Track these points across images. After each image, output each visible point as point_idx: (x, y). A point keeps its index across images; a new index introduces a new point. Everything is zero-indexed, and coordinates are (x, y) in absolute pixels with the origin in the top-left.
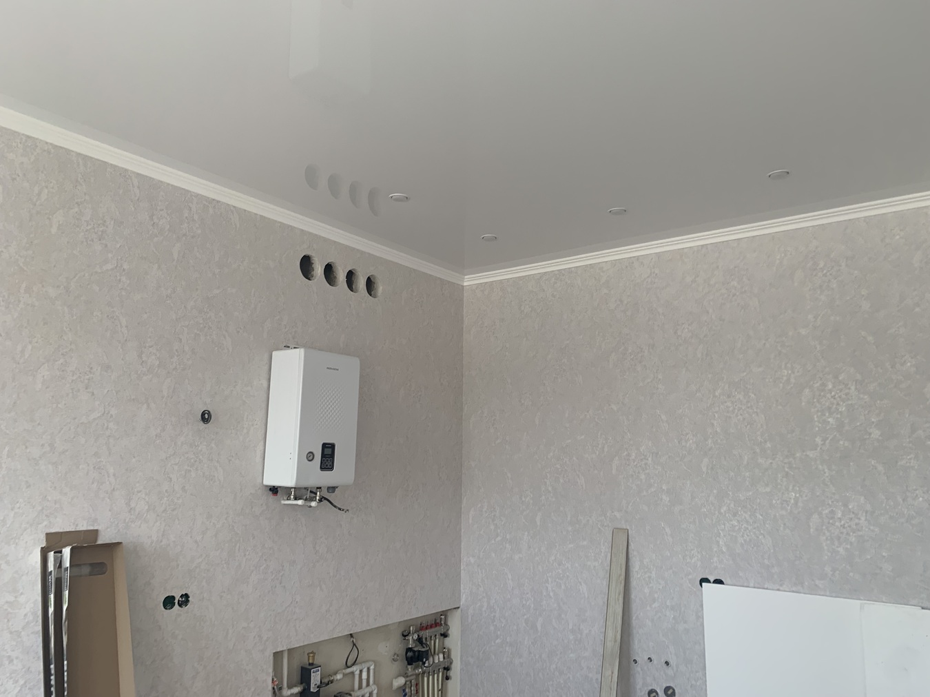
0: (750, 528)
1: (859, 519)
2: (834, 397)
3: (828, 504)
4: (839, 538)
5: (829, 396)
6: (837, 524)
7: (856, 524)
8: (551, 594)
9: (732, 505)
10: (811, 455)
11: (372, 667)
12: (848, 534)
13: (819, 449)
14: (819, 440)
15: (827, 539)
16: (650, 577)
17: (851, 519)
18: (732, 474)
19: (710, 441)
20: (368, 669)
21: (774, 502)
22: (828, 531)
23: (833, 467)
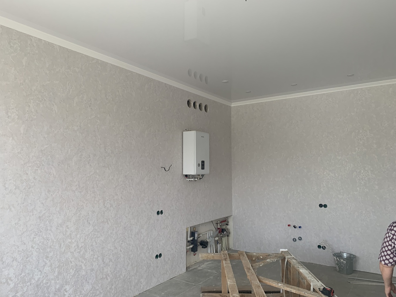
0: (333, 178)
1: (369, 173)
2: (362, 135)
3: (359, 169)
4: (362, 179)
5: (361, 135)
6: (362, 174)
7: (368, 174)
8: (265, 204)
9: (328, 172)
10: (354, 154)
11: (212, 232)
12: (365, 178)
13: (357, 151)
14: (357, 149)
15: (358, 179)
16: (300, 196)
17: (366, 173)
18: (328, 162)
19: (321, 151)
20: (211, 232)
21: (342, 170)
22: (359, 177)
23: (361, 157)
